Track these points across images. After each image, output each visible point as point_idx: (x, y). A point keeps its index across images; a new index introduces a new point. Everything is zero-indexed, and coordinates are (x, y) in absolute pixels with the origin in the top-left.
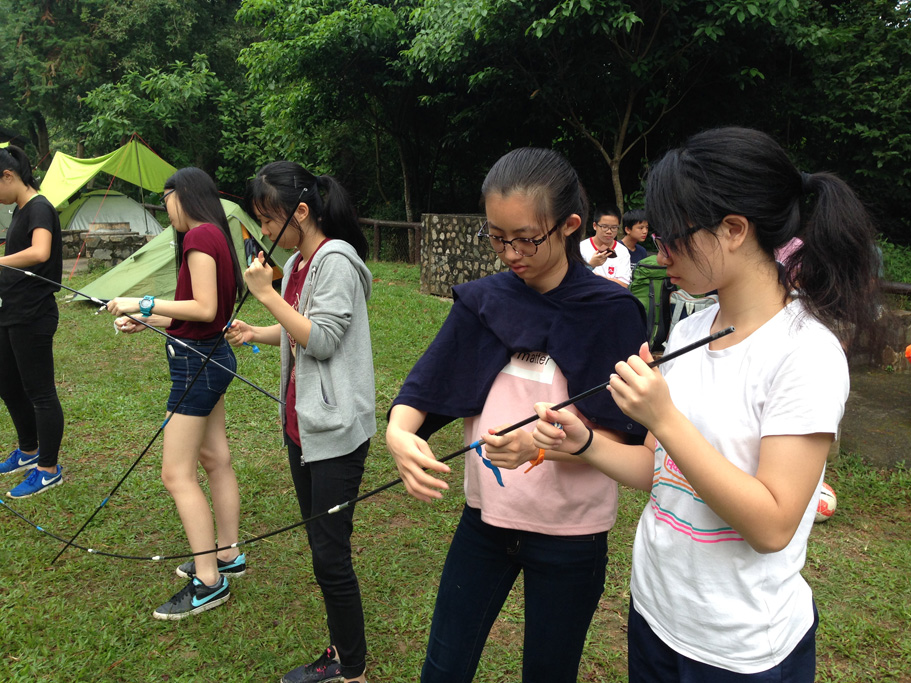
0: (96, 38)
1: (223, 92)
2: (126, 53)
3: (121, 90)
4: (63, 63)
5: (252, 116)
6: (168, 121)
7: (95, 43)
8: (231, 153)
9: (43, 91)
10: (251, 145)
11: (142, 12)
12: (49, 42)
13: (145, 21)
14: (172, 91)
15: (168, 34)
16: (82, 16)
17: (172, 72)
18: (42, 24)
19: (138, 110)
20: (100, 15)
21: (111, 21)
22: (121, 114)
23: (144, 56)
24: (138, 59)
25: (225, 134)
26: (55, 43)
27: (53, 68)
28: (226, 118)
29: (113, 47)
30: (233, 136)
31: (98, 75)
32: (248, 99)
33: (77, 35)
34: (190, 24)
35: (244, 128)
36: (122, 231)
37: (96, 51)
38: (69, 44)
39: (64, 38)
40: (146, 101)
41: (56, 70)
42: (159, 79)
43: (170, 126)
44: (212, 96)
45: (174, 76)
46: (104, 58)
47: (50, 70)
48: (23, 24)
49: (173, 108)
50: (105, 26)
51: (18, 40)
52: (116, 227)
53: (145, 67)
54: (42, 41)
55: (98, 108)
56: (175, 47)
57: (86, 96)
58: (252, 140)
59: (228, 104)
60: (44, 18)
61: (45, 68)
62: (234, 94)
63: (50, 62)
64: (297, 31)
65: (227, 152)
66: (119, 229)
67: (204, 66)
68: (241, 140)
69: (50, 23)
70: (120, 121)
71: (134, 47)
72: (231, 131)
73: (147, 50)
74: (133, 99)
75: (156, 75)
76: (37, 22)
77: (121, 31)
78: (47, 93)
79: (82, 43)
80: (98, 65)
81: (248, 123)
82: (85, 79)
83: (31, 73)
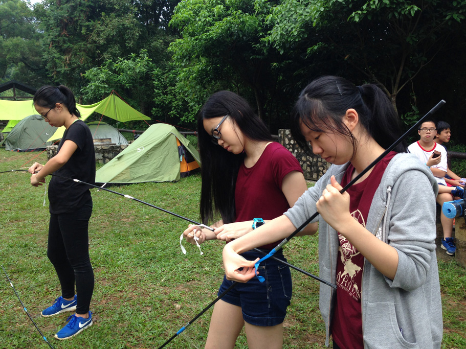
0: (89, 43)
1: (154, 69)
2: (105, 51)
3: (103, 70)
4: (73, 56)
5: (170, 81)
6: (127, 85)
7: (89, 46)
8: (159, 101)
9: (63, 71)
10: (170, 96)
11: (113, 29)
12: (66, 46)
13: (115, 33)
14: (129, 69)
15: (127, 40)
16: (82, 32)
17: (130, 59)
18: (62, 37)
19: (112, 79)
20: (92, 31)
21: (97, 34)
22: (103, 81)
23: (114, 52)
24: (111, 53)
25: (156, 91)
26: (68, 47)
27: (68, 59)
28: (156, 83)
29: (98, 48)
30: (160, 92)
31: (91, 62)
32: (167, 72)
33: (79, 42)
34: (138, 34)
35: (165, 87)
36: (108, 143)
37: (89, 50)
38: (76, 47)
39: (73, 44)
40: (116, 75)
41: (69, 60)
42: (123, 63)
43: (128, 88)
44: (149, 72)
45: (130, 61)
46: (94, 54)
47: (66, 60)
48: (52, 37)
49: (130, 78)
50: (94, 36)
51: (49, 45)
52: (105, 141)
53: (115, 58)
54: (62, 45)
55: (91, 79)
56: (130, 47)
57: (85, 73)
58: (170, 93)
59: (157, 75)
60: (63, 33)
61: (63, 59)
62: (160, 70)
63: (66, 56)
64: (202, 30)
65: (157, 100)
66: (106, 142)
67: (146, 56)
68: (164, 94)
69: (66, 36)
70: (103, 85)
71: (109, 47)
72: (159, 89)
73: (116, 49)
74: (109, 74)
75: (121, 61)
76: (59, 36)
77: (103, 39)
78: (64, 72)
79: (82, 46)
80: (91, 57)
81: (168, 85)
82: (84, 65)
83: (57, 62)
